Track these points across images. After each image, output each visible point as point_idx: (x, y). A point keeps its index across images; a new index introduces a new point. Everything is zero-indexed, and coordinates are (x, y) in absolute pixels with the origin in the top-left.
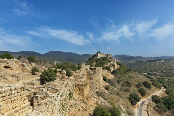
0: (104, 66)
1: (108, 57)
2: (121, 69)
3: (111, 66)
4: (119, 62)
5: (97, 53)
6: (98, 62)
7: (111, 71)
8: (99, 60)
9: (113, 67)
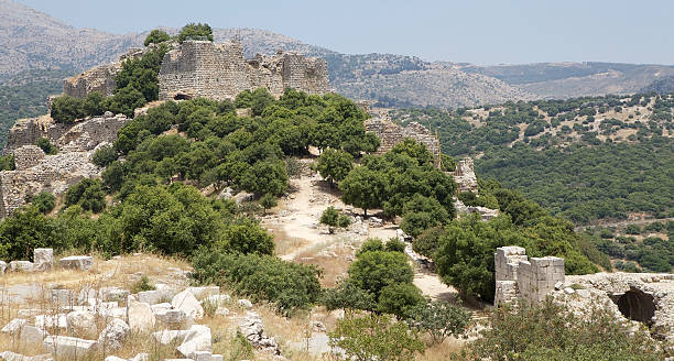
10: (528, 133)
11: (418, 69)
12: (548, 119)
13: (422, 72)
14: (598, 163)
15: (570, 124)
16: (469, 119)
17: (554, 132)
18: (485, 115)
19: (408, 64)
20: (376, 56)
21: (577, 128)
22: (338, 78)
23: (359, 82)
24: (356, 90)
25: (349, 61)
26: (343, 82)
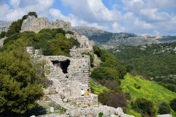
10: (156, 52)
11: (133, 37)
12: (162, 48)
13: (135, 38)
14: (173, 59)
15: (168, 49)
16: (141, 48)
17: (163, 51)
18: (145, 47)
19: (131, 35)
20: (121, 33)
21: (170, 50)
22: (111, 39)
23: (117, 40)
24: (116, 42)
25: (114, 35)
26: (112, 40)
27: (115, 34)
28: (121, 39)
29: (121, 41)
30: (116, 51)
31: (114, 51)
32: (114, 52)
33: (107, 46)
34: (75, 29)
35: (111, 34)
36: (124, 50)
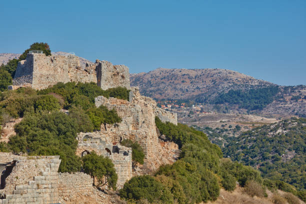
0: (74, 145)
1: (105, 87)
2: (182, 169)
3: (116, 150)
4: (174, 121)
5: (27, 56)
6: (32, 116)
7: (120, 184)
8: (39, 101)
9: (129, 159)
20: (301, 87)
22: (274, 101)
23: (288, 105)
24: (286, 109)
25: (282, 90)
26: (278, 104)
27: (286, 88)
28: (301, 100)
29: (300, 107)
30: (276, 131)
31: (271, 131)
32: (272, 133)
33: (262, 118)
34: (188, 75)
35: (274, 89)
36: (294, 128)
